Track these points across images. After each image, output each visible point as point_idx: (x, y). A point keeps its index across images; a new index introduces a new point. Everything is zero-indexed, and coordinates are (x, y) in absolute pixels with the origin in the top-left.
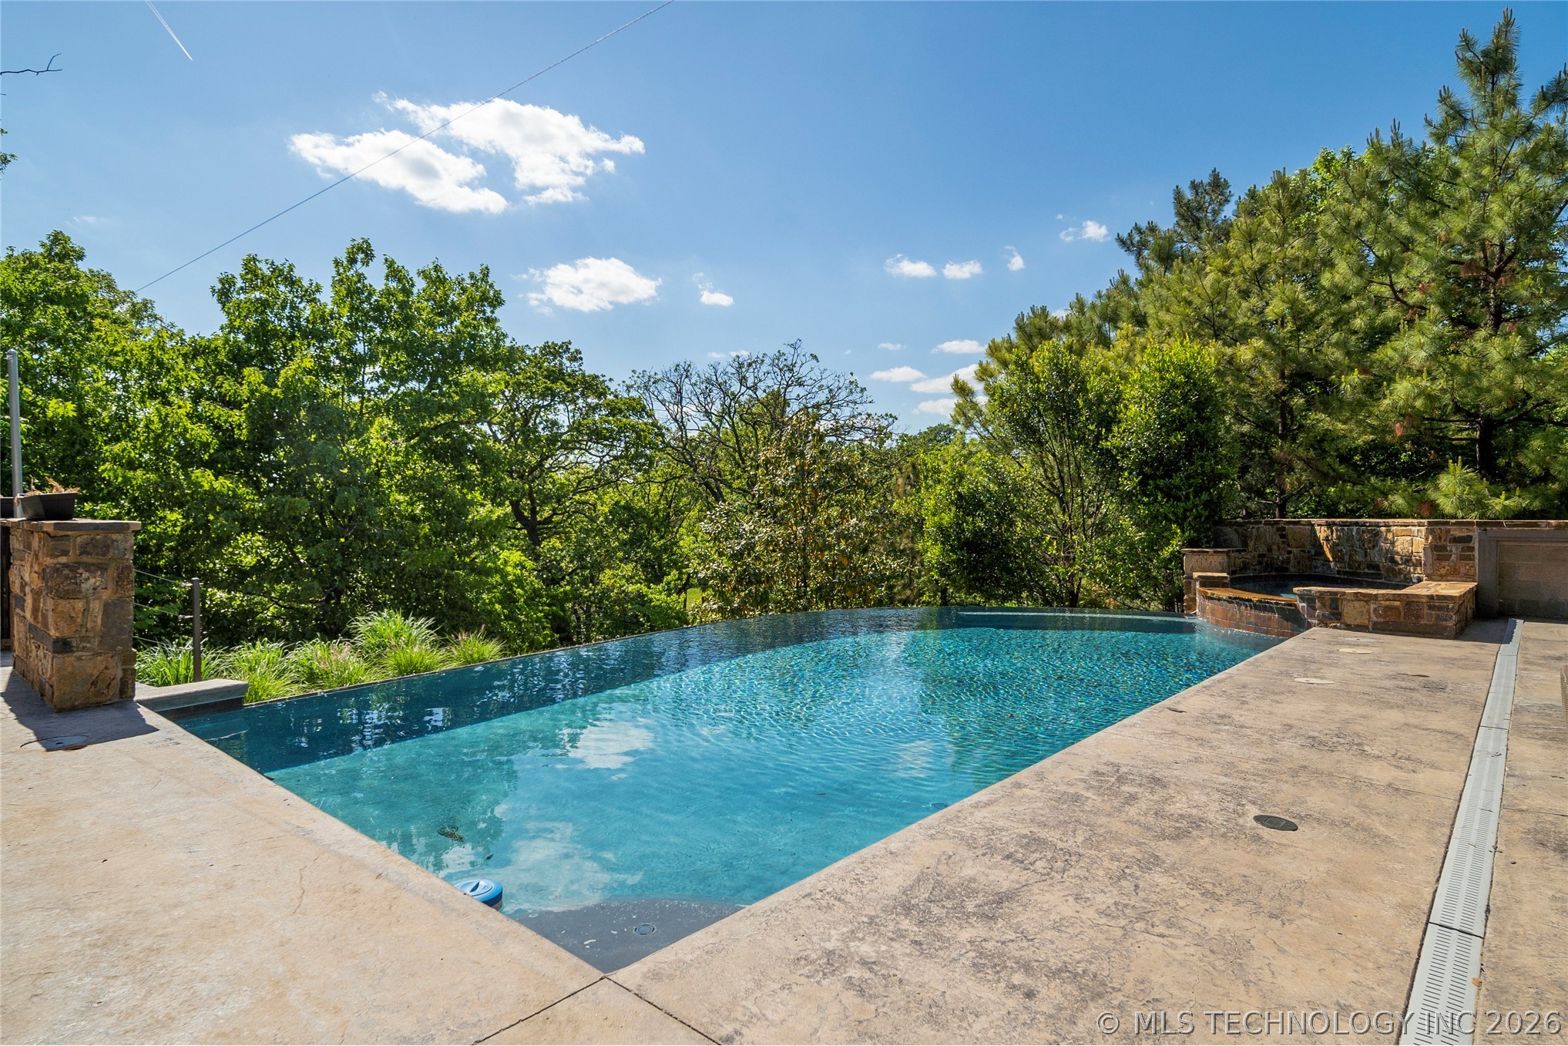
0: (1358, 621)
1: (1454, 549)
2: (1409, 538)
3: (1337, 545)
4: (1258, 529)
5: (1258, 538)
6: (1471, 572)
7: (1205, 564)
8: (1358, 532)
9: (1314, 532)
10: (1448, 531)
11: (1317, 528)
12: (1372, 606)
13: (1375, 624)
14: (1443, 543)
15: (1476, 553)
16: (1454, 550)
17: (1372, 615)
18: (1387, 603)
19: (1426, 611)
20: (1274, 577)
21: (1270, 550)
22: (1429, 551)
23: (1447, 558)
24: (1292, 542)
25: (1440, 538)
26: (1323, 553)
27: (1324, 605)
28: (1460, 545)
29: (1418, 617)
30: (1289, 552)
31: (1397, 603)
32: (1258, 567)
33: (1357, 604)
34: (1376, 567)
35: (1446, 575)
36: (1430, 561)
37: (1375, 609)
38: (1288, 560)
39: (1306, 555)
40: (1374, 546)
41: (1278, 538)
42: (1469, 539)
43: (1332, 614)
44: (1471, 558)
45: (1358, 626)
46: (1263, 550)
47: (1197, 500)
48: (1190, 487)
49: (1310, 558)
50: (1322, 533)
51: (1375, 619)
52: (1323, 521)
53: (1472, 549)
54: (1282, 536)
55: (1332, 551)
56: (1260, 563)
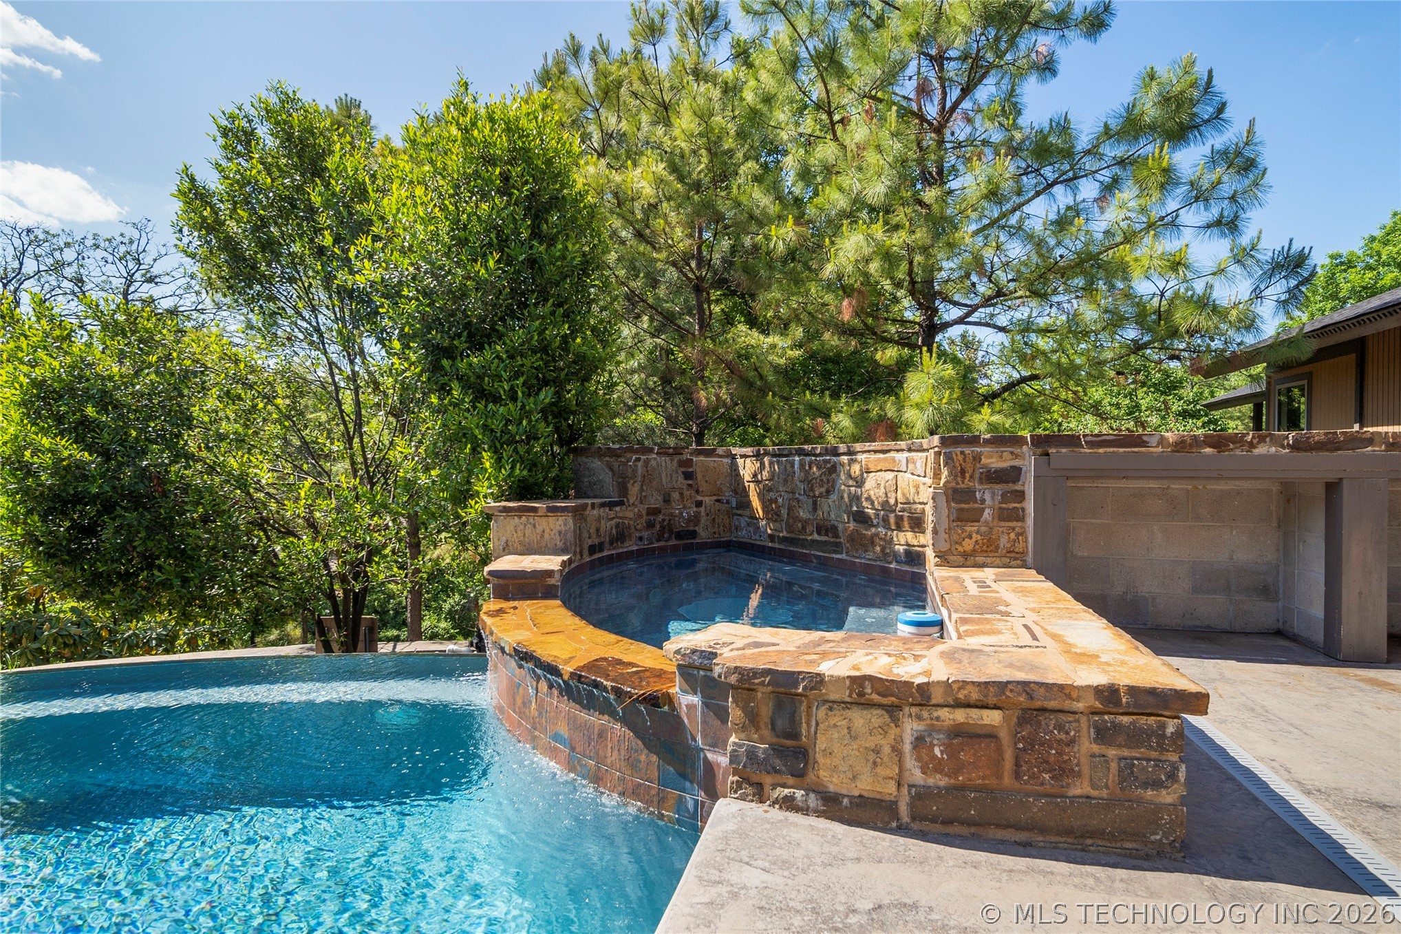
0: (865, 785)
1: (987, 496)
2: (890, 475)
3: (770, 490)
4: (647, 462)
5: (647, 478)
6: (1019, 547)
7: (531, 536)
8: (802, 465)
9: (734, 468)
10: (977, 458)
11: (740, 461)
12: (910, 728)
13: (921, 796)
14: (968, 483)
15: (1030, 505)
16: (989, 497)
17: (910, 763)
18: (960, 715)
19: (1087, 746)
20: (675, 547)
21: (667, 501)
22: (942, 501)
23: (975, 517)
24: (704, 487)
25: (963, 472)
26: (748, 505)
27: (752, 719)
28: (999, 488)
29: (1064, 771)
30: (699, 504)
31: (992, 717)
32: (645, 534)
33: (860, 719)
34: (831, 530)
35: (974, 552)
36: (945, 524)
37: (919, 741)
38: (696, 519)
39: (724, 507)
40: (828, 492)
41: (681, 479)
42: (1013, 474)
43: (777, 750)
44: (1019, 516)
45: (862, 802)
46: (655, 501)
47: (531, 404)
48: (517, 375)
49: (731, 514)
50: (747, 468)
51: (917, 776)
52: (748, 451)
53: (1021, 496)
54: (688, 476)
55: (761, 496)
56: (650, 525)
